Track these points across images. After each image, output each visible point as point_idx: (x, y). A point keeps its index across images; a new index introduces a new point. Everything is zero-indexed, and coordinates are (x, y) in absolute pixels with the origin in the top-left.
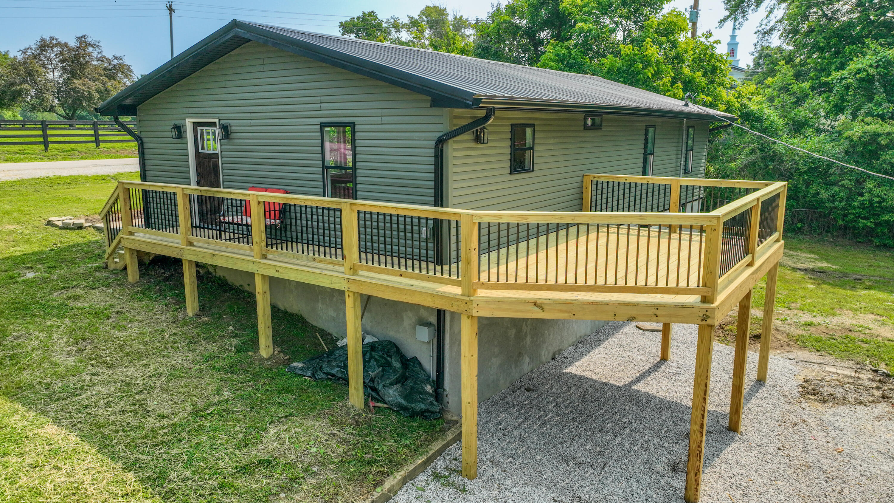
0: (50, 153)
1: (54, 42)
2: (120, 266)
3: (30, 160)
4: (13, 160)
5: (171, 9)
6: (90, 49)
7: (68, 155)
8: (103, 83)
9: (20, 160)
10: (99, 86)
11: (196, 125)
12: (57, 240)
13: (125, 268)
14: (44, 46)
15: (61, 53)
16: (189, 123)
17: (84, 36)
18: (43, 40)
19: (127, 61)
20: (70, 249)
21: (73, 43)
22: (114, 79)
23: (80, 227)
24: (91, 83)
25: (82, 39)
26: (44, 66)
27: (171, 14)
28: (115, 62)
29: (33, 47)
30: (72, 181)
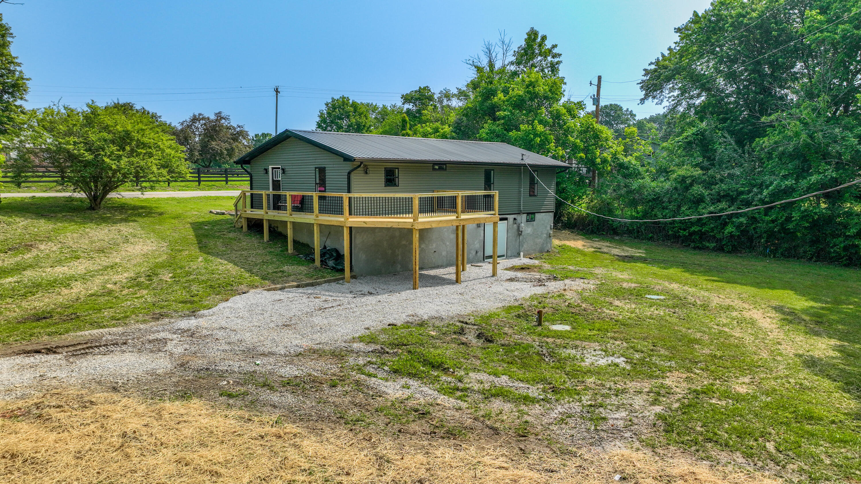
0: (201, 187)
1: (201, 117)
2: (240, 226)
3: (191, 190)
4: (183, 190)
5: (277, 91)
6: (223, 121)
7: (211, 188)
8: (230, 144)
9: (187, 190)
10: (227, 146)
11: (273, 168)
12: (215, 218)
13: (242, 227)
14: (195, 119)
15: (205, 124)
16: (270, 167)
17: (220, 113)
18: (194, 116)
19: (246, 129)
20: (220, 221)
21: (213, 117)
22: (237, 141)
23: (223, 214)
24: (223, 144)
25: (219, 115)
26: (193, 132)
27: (277, 94)
28: (238, 129)
29: (188, 120)
30: (217, 198)
